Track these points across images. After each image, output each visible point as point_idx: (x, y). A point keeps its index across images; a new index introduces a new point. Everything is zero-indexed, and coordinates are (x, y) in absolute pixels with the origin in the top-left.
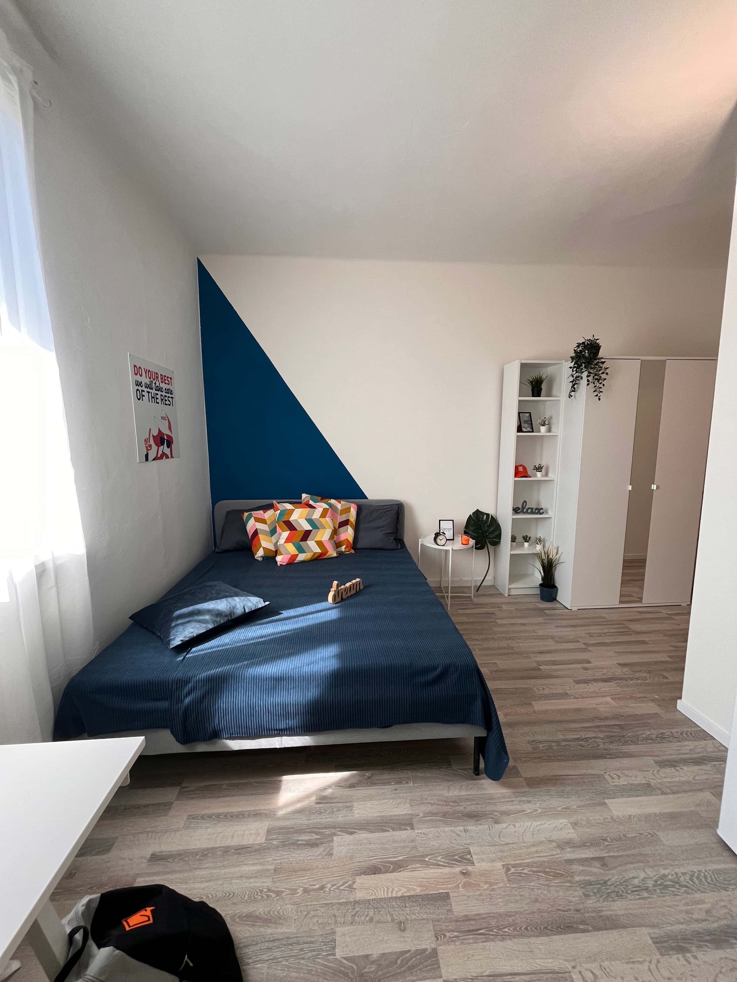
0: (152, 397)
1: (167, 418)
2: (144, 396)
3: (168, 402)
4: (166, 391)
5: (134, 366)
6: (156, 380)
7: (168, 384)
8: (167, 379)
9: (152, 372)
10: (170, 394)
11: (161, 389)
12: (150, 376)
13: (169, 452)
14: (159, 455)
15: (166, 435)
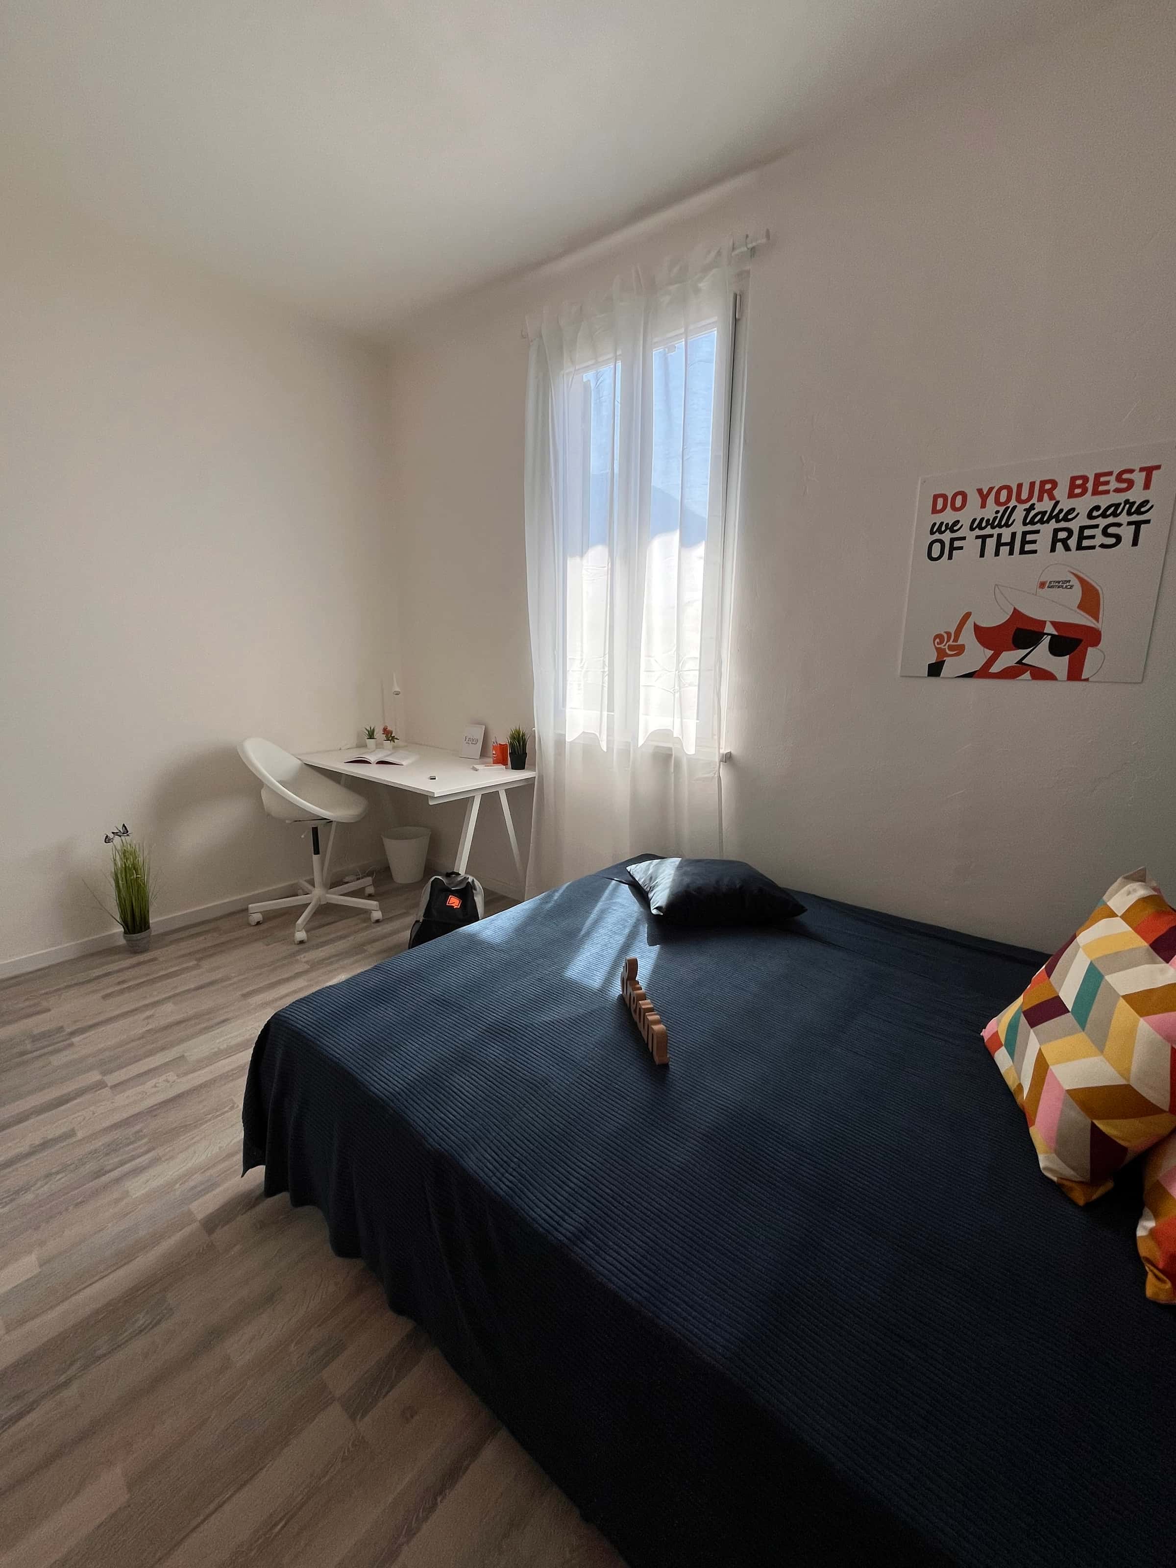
0: (999, 544)
1: (1075, 582)
2: (961, 548)
3: (1100, 539)
4: (1095, 514)
5: (936, 497)
6: (1040, 499)
7: (1117, 490)
8: (1119, 479)
9: (1020, 486)
10: (1129, 513)
11: (1061, 516)
12: (1003, 499)
13: (1060, 665)
14: (994, 669)
15: (1054, 624)
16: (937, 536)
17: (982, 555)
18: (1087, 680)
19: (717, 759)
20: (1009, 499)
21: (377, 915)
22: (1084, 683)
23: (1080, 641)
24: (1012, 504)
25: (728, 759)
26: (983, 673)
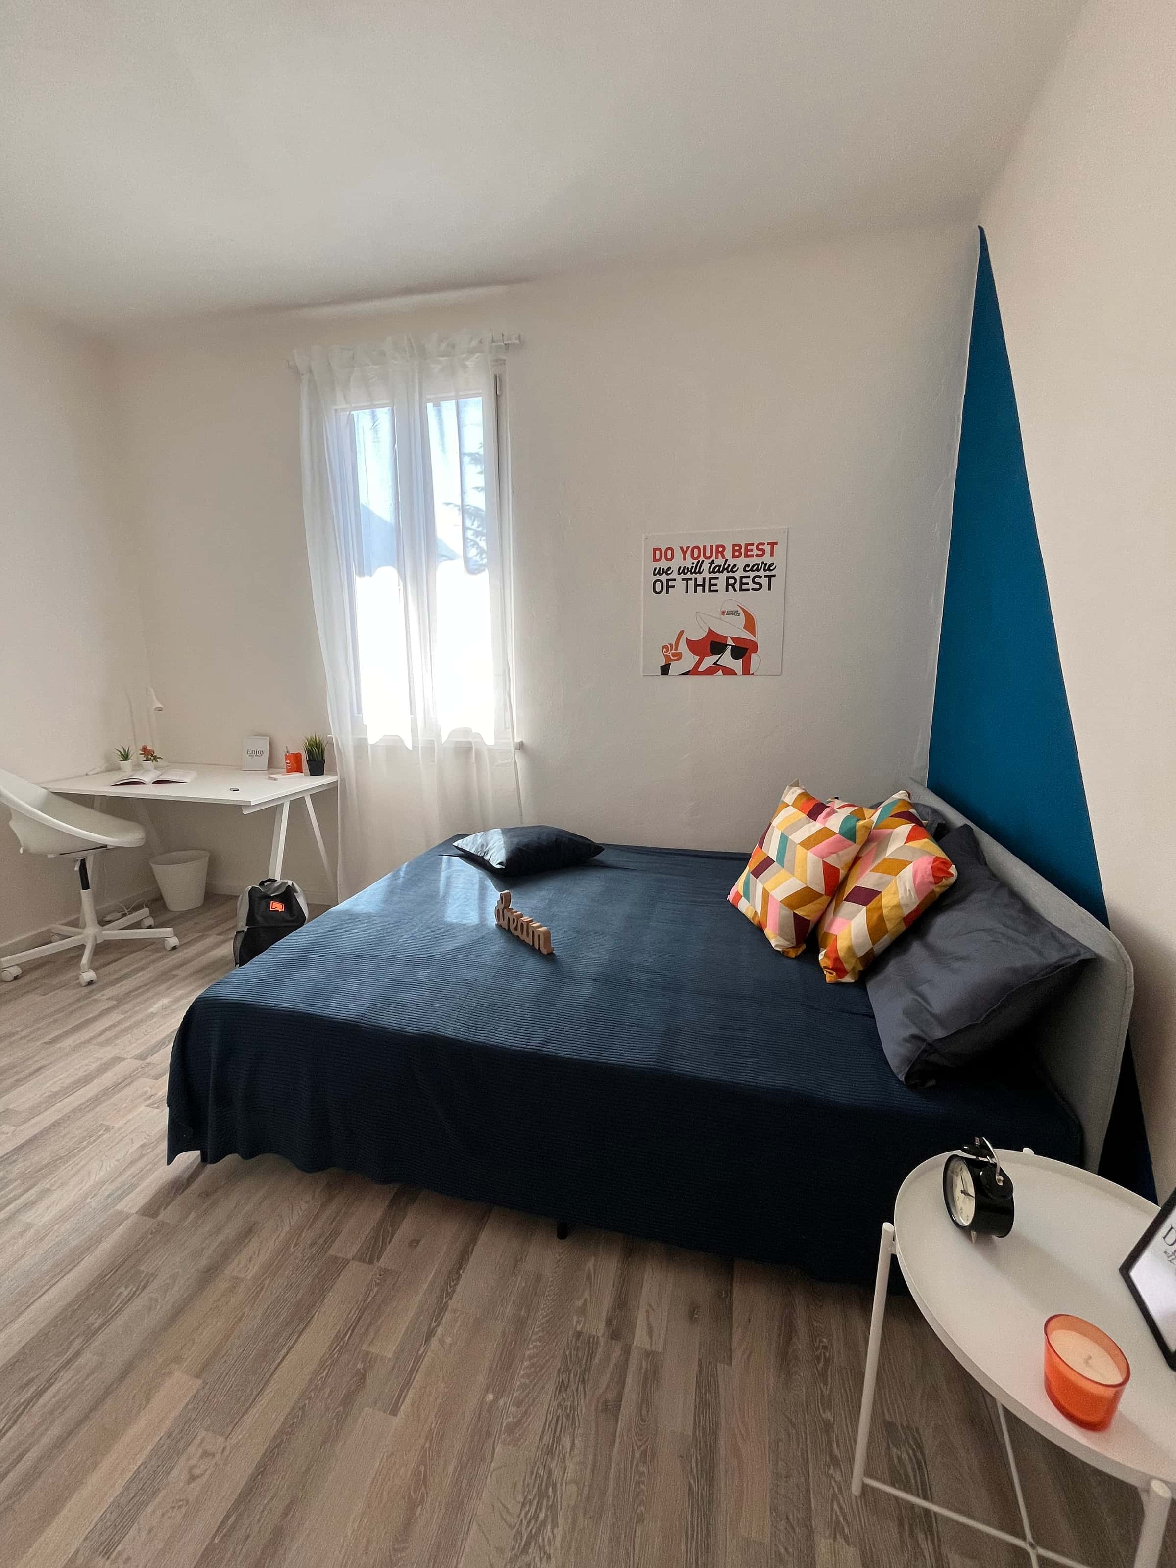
0: (696, 585)
1: (741, 611)
2: (673, 586)
3: (751, 585)
4: (747, 569)
5: (655, 550)
6: (717, 557)
7: (757, 555)
8: (758, 549)
9: (705, 547)
10: (765, 570)
11: (729, 569)
12: (696, 555)
13: (737, 665)
14: (702, 668)
15: (733, 639)
16: (658, 577)
17: (687, 592)
18: (753, 674)
19: (512, 749)
20: (699, 556)
21: (174, 941)
22: (752, 676)
23: (747, 649)
24: (702, 558)
25: (521, 747)
26: (694, 672)
